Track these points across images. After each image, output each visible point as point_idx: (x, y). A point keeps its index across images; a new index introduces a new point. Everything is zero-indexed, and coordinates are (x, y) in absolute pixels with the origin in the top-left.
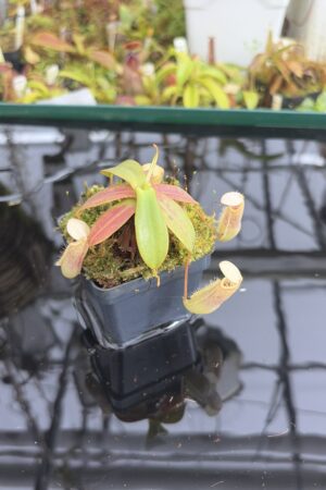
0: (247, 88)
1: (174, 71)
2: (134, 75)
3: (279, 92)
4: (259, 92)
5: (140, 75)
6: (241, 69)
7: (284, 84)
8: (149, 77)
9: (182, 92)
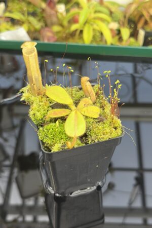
0: (123, 25)
1: (78, 14)
2: (53, 12)
3: (143, 28)
4: (130, 28)
5: (57, 12)
6: (119, 6)
7: (146, 23)
8: (62, 14)
9: (83, 27)
